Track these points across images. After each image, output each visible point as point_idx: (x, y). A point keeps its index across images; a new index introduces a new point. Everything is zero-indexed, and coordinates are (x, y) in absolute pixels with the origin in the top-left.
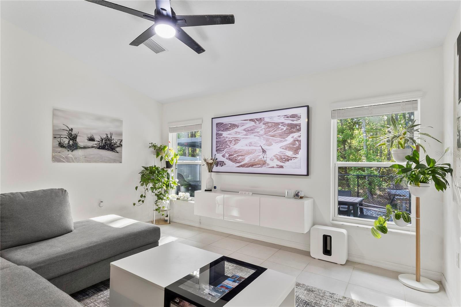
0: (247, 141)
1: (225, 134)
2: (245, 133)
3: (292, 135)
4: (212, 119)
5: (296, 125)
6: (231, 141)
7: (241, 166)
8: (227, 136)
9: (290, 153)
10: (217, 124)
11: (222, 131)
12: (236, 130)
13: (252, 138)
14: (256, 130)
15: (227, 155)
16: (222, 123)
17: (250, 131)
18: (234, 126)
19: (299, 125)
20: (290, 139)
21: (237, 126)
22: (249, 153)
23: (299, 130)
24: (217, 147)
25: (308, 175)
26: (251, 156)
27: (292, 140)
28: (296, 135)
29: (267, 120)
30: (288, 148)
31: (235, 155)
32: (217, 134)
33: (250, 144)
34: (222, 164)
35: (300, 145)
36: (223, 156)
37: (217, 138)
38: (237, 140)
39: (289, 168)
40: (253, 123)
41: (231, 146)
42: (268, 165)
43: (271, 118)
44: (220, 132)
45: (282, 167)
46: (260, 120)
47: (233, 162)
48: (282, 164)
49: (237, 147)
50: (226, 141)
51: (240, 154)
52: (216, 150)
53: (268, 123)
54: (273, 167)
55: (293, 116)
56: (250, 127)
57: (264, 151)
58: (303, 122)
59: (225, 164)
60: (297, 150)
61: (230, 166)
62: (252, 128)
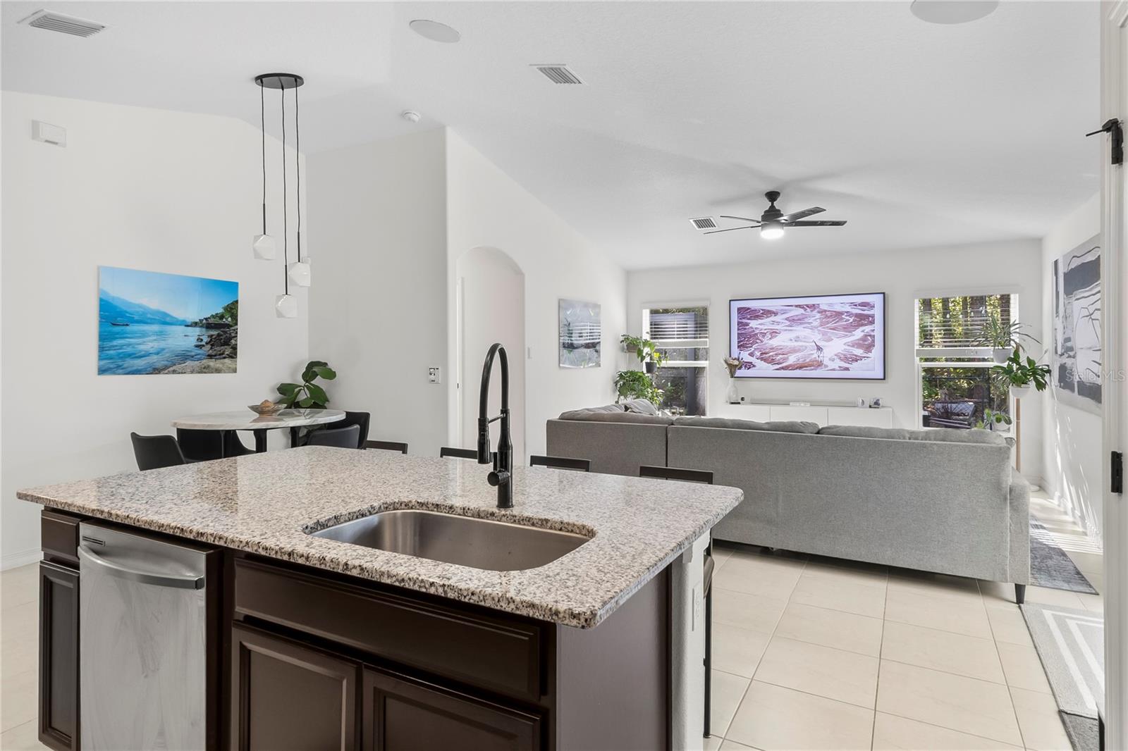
0: (792, 335)
1: (753, 324)
2: (788, 323)
3: (862, 328)
4: (730, 301)
5: (868, 316)
6: (764, 335)
7: (783, 368)
8: (758, 327)
9: (859, 352)
10: (739, 310)
11: (748, 319)
12: (773, 318)
13: (800, 331)
14: (806, 320)
15: (758, 354)
16: (749, 309)
17: (793, 321)
18: (768, 313)
19: (873, 316)
20: (858, 334)
21: (776, 314)
22: (794, 351)
23: (872, 323)
24: (739, 342)
25: (884, 379)
26: (799, 355)
27: (863, 334)
28: (867, 329)
29: (823, 307)
30: (857, 344)
31: (771, 354)
32: (739, 323)
33: (797, 339)
34: (749, 365)
35: (873, 341)
36: (751, 355)
37: (738, 329)
38: (774, 333)
39: (856, 370)
40: (801, 311)
41: (765, 340)
42: (826, 366)
43: (830, 305)
44: (744, 321)
45: (847, 369)
46: (813, 307)
47: (770, 363)
48: (846, 365)
49: (775, 342)
50: (756, 334)
51: (780, 352)
52: (739, 347)
53: (825, 311)
54: (834, 370)
55: (864, 304)
56: (797, 316)
57: (819, 348)
58: (877, 313)
59: (754, 366)
60: (869, 348)
61: (762, 368)
62: (799, 317)
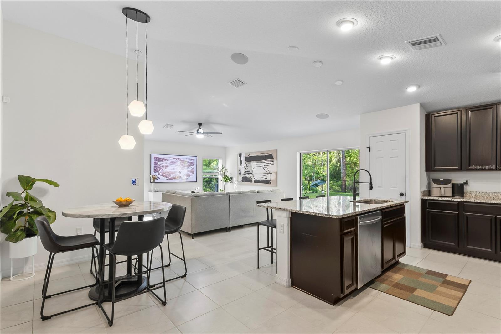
0: (173, 168)
1: (160, 163)
2: (171, 164)
3: (191, 166)
4: (151, 154)
5: (193, 163)
6: (163, 167)
7: (169, 179)
8: (161, 164)
9: (191, 174)
10: (155, 157)
11: (158, 161)
12: (166, 162)
13: (174, 166)
14: (176, 163)
15: (161, 174)
16: (158, 158)
17: (173, 163)
18: (165, 160)
19: (194, 163)
20: (191, 168)
21: (167, 160)
22: (173, 173)
23: (194, 165)
24: (154, 169)
25: (196, 181)
26: (174, 174)
27: (192, 168)
28: (193, 167)
29: (181, 159)
30: (190, 171)
31: (165, 174)
32: (154, 163)
33: (174, 169)
34: (158, 178)
35: (194, 170)
36: (159, 174)
37: (154, 165)
38: (167, 167)
39: (190, 179)
40: (175, 160)
41: (164, 169)
42: (182, 178)
43: (183, 159)
44: (156, 162)
45: (188, 179)
46: (179, 159)
47: (165, 177)
48: (188, 178)
49: (167, 170)
50: (161, 167)
51: (168, 173)
52: (154, 171)
53: (182, 160)
54: (184, 179)
55: (192, 159)
56: (174, 161)
57: (180, 172)
58: (195, 162)
59: (160, 178)
60: (193, 172)
61: (163, 179)
62: (175, 162)
